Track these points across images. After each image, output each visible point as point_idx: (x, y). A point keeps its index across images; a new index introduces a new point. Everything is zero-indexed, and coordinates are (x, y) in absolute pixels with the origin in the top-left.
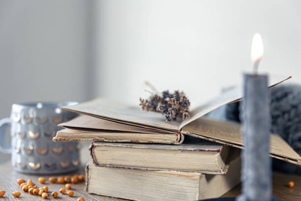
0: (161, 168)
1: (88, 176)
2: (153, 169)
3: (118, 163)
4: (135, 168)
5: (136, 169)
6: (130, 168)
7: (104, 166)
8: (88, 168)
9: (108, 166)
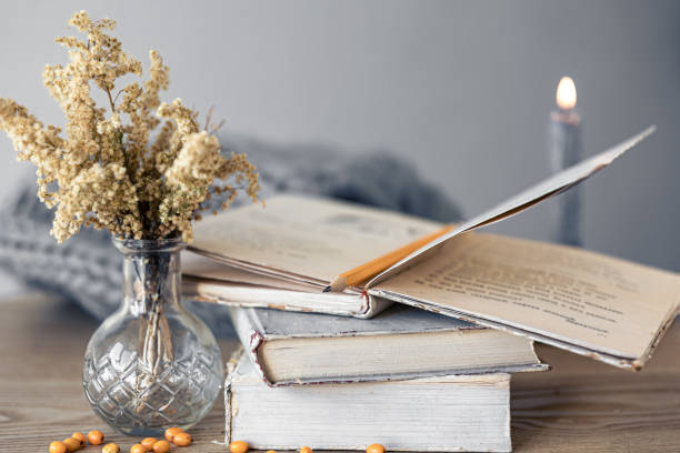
0: (418, 373)
1: (231, 409)
2: (403, 377)
3: (320, 372)
4: (363, 379)
5: (365, 381)
6: (350, 382)
7: (289, 384)
8: (229, 391)
9: (299, 381)
